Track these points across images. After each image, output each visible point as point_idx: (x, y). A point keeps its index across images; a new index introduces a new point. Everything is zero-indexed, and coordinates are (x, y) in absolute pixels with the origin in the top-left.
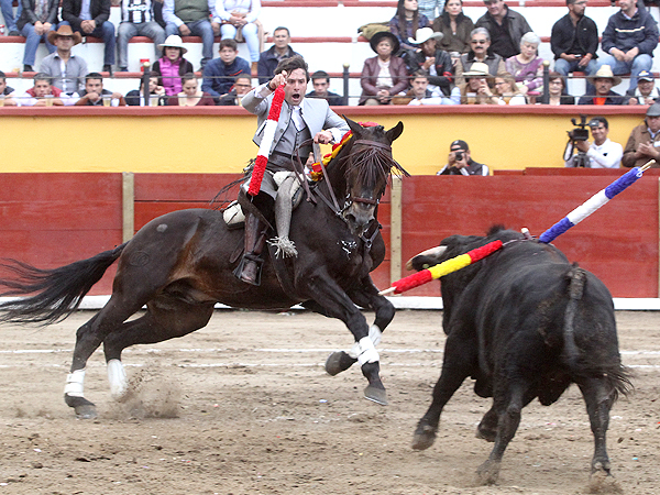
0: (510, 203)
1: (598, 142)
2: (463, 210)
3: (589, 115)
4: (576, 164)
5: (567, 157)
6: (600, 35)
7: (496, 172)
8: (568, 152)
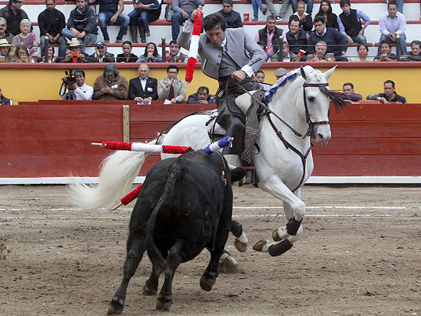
0: (36, 121)
1: (80, 85)
2: (8, 126)
3: (74, 69)
4: (67, 98)
5: (62, 94)
6: (66, 21)
7: (19, 103)
8: (63, 91)
